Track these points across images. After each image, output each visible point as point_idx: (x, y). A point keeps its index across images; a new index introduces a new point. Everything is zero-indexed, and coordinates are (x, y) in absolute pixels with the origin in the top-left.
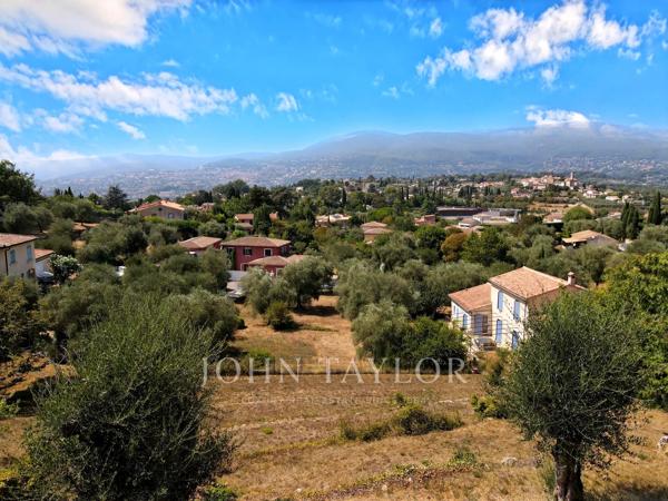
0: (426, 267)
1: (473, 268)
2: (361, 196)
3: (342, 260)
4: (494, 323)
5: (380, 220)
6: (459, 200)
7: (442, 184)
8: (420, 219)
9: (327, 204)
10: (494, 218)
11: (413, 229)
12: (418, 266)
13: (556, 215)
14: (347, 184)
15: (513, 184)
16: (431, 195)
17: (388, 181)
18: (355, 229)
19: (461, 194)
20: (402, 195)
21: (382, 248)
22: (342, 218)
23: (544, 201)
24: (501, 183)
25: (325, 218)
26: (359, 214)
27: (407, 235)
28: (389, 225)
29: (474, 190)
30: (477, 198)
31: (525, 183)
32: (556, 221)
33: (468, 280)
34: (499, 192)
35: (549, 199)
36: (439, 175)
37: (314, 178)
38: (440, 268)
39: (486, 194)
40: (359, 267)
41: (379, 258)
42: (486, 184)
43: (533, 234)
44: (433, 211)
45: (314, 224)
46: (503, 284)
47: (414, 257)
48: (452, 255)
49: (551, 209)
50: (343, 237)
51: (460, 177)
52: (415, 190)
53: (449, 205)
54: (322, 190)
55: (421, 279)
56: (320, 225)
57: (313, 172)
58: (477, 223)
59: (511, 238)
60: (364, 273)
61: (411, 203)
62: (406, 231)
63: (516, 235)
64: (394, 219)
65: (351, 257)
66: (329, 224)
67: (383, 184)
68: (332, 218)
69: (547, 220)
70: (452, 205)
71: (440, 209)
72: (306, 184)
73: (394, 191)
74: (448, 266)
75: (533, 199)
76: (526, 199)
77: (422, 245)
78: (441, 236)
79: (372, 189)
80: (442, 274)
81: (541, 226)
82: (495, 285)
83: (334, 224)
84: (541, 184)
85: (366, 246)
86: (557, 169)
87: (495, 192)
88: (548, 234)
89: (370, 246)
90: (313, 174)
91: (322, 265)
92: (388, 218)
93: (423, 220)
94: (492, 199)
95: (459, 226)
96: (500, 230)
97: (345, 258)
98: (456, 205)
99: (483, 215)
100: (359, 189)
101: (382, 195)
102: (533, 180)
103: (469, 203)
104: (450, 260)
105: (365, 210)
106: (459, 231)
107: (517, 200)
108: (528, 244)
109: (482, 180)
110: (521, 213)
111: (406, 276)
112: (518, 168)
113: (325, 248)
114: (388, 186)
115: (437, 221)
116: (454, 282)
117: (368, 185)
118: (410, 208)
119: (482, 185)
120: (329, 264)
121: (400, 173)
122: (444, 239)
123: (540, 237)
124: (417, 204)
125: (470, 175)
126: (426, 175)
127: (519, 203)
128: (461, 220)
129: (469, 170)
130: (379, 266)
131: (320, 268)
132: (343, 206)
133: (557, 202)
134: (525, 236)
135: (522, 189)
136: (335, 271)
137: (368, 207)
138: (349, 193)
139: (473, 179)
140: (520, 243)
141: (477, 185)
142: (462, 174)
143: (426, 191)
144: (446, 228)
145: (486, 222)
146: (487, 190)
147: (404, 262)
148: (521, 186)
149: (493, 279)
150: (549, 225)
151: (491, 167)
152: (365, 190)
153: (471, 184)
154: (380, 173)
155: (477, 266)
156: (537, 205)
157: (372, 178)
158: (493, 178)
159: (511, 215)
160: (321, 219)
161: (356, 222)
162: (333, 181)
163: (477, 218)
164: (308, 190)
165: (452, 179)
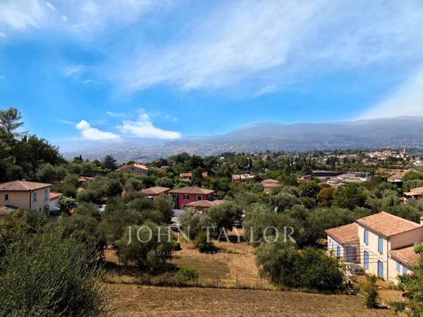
0: (307, 210)
1: (342, 211)
2: (261, 163)
3: (248, 204)
4: (362, 254)
5: (275, 179)
6: (327, 166)
7: (314, 156)
8: (301, 179)
9: (239, 168)
10: (351, 178)
11: (297, 184)
12: (301, 210)
13: (396, 176)
14: (253, 155)
15: (363, 156)
16: (308, 162)
17: (279, 154)
18: (258, 184)
19: (328, 162)
20: (288, 162)
21: (276, 196)
22: (249, 176)
23: (386, 167)
24: (355, 155)
25: (238, 176)
26: (260, 174)
27: (293, 188)
28: (280, 181)
29: (336, 159)
30: (339, 165)
31: (372, 156)
32: (396, 181)
33: (339, 220)
34: (354, 161)
35: (389, 166)
36: (312, 150)
37: (232, 152)
38: (317, 211)
39: (345, 162)
40: (260, 209)
41: (274, 203)
42: (344, 156)
43: (382, 189)
44: (310, 173)
45: (231, 180)
46: (368, 224)
47: (298, 203)
48: (325, 202)
49: (391, 173)
50: (249, 189)
51: (326, 151)
52: (297, 160)
53: (320, 169)
54: (236, 158)
55: (304, 219)
56: (234, 180)
57: (231, 148)
58: (340, 181)
59: (366, 191)
60: (264, 213)
61: (295, 168)
62: (292, 185)
63: (369, 189)
64: (283, 178)
65: (255, 202)
66: (241, 180)
67: (276, 155)
68: (242, 177)
69: (390, 180)
70: (322, 169)
71: (314, 172)
72: (227, 155)
73: (283, 160)
74: (324, 210)
75: (378, 166)
76: (373, 166)
77: (303, 195)
78: (317, 189)
79: (269, 158)
80: (319, 215)
81: (387, 184)
82: (361, 225)
83: (244, 180)
84: (383, 156)
85: (265, 195)
86: (392, 147)
87: (351, 161)
88: (393, 189)
89: (268, 195)
90: (231, 149)
91: (235, 207)
92: (280, 177)
93: (303, 178)
94: (349, 166)
95: (328, 182)
96: (358, 186)
97: (251, 203)
98: (325, 169)
99: (344, 176)
100: (260, 159)
101: (275, 162)
102: (377, 153)
103: (334, 168)
104: (323, 206)
105: (264, 172)
106: (328, 186)
107: (367, 167)
108: (379, 196)
109: (342, 153)
110: (370, 175)
111: (293, 216)
112: (366, 146)
113: (237, 196)
114: (279, 157)
115: (312, 179)
116: (328, 222)
117: (266, 156)
118: (294, 171)
119: (341, 157)
120: (239, 206)
121: (286, 149)
122: (319, 191)
123: (387, 191)
124: (299, 168)
125: (333, 150)
126: (304, 150)
127: (368, 169)
128: (329, 179)
129: (332, 147)
130: (274, 209)
131: (234, 209)
132: (249, 169)
133: (395, 168)
134: (376, 190)
135: (370, 159)
136: (244, 211)
137: (266, 170)
138: (253, 161)
139: (335, 153)
140: (373, 195)
141: (338, 157)
142: (328, 149)
143: (305, 160)
144: (320, 184)
145: (346, 180)
146: (345, 160)
147: (291, 206)
148: (369, 157)
149: (360, 220)
150: (393, 183)
151: (348, 145)
152: (264, 159)
153: (334, 156)
154: (274, 148)
155: (345, 210)
156: (381, 170)
157: (268, 152)
158: (349, 152)
159: (364, 176)
160: (235, 177)
161: (258, 179)
162: (243, 154)
163: (339, 178)
164: (228, 159)
165: (321, 153)
